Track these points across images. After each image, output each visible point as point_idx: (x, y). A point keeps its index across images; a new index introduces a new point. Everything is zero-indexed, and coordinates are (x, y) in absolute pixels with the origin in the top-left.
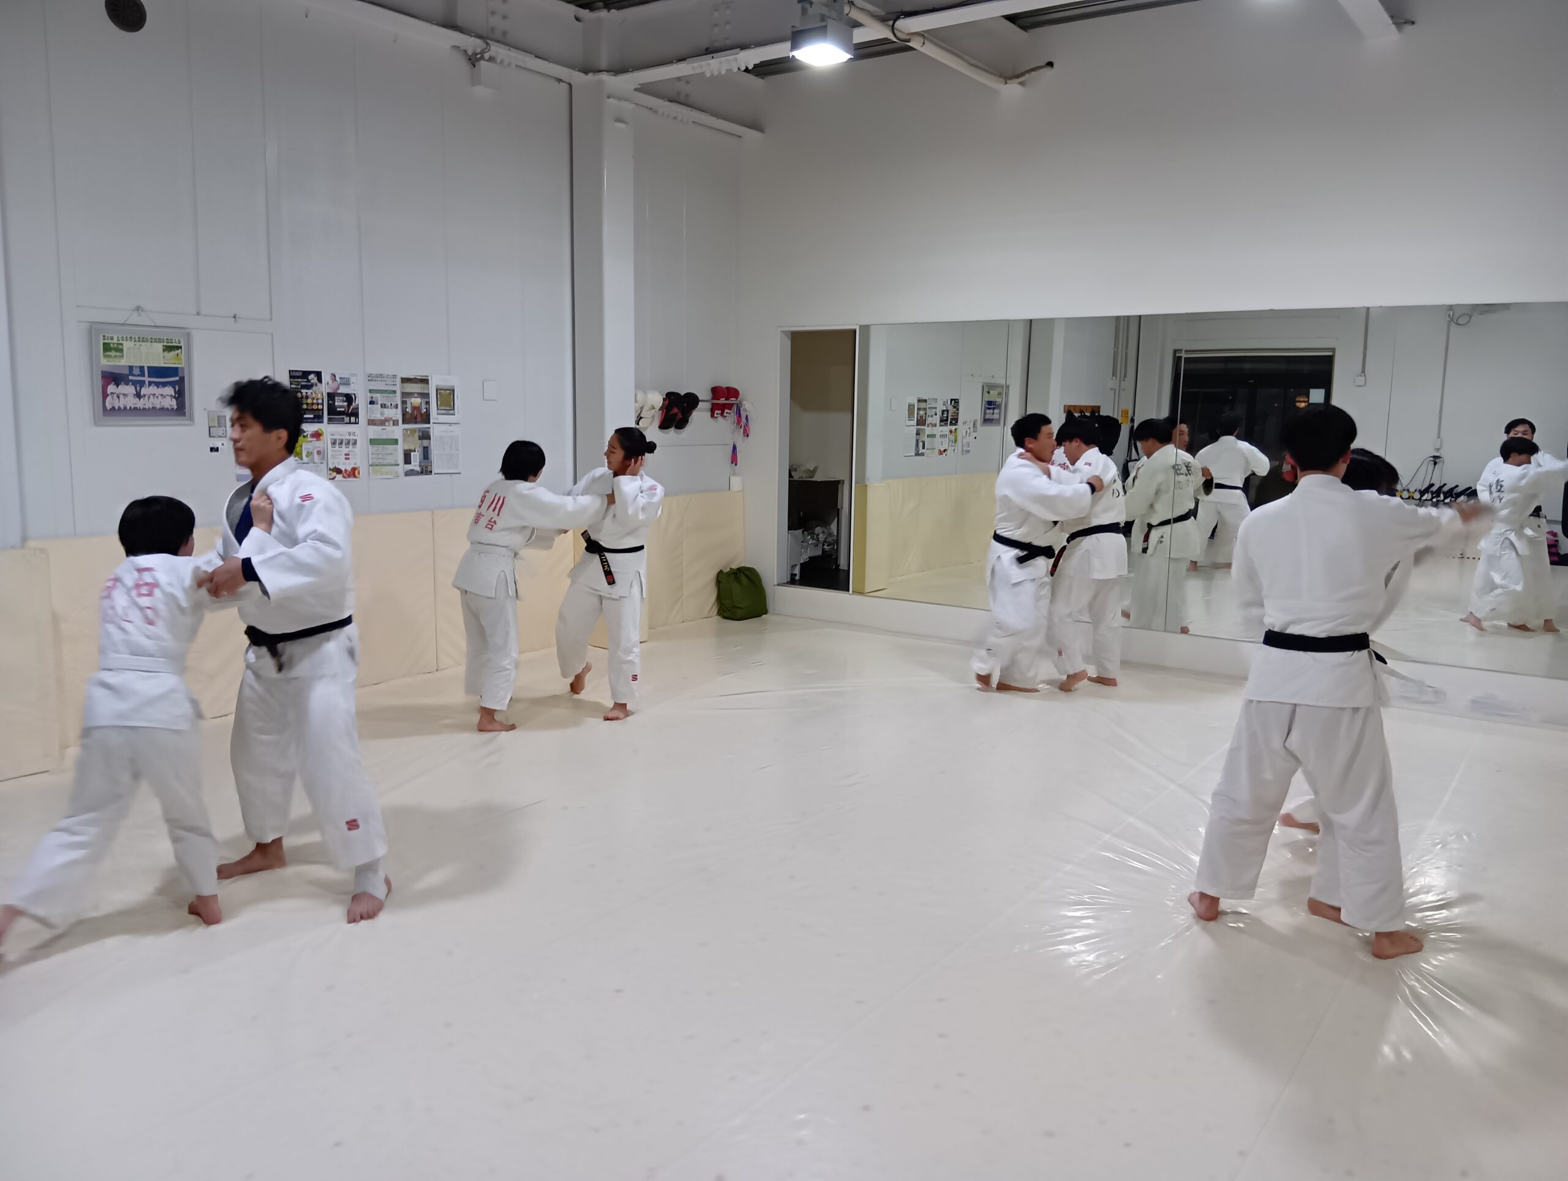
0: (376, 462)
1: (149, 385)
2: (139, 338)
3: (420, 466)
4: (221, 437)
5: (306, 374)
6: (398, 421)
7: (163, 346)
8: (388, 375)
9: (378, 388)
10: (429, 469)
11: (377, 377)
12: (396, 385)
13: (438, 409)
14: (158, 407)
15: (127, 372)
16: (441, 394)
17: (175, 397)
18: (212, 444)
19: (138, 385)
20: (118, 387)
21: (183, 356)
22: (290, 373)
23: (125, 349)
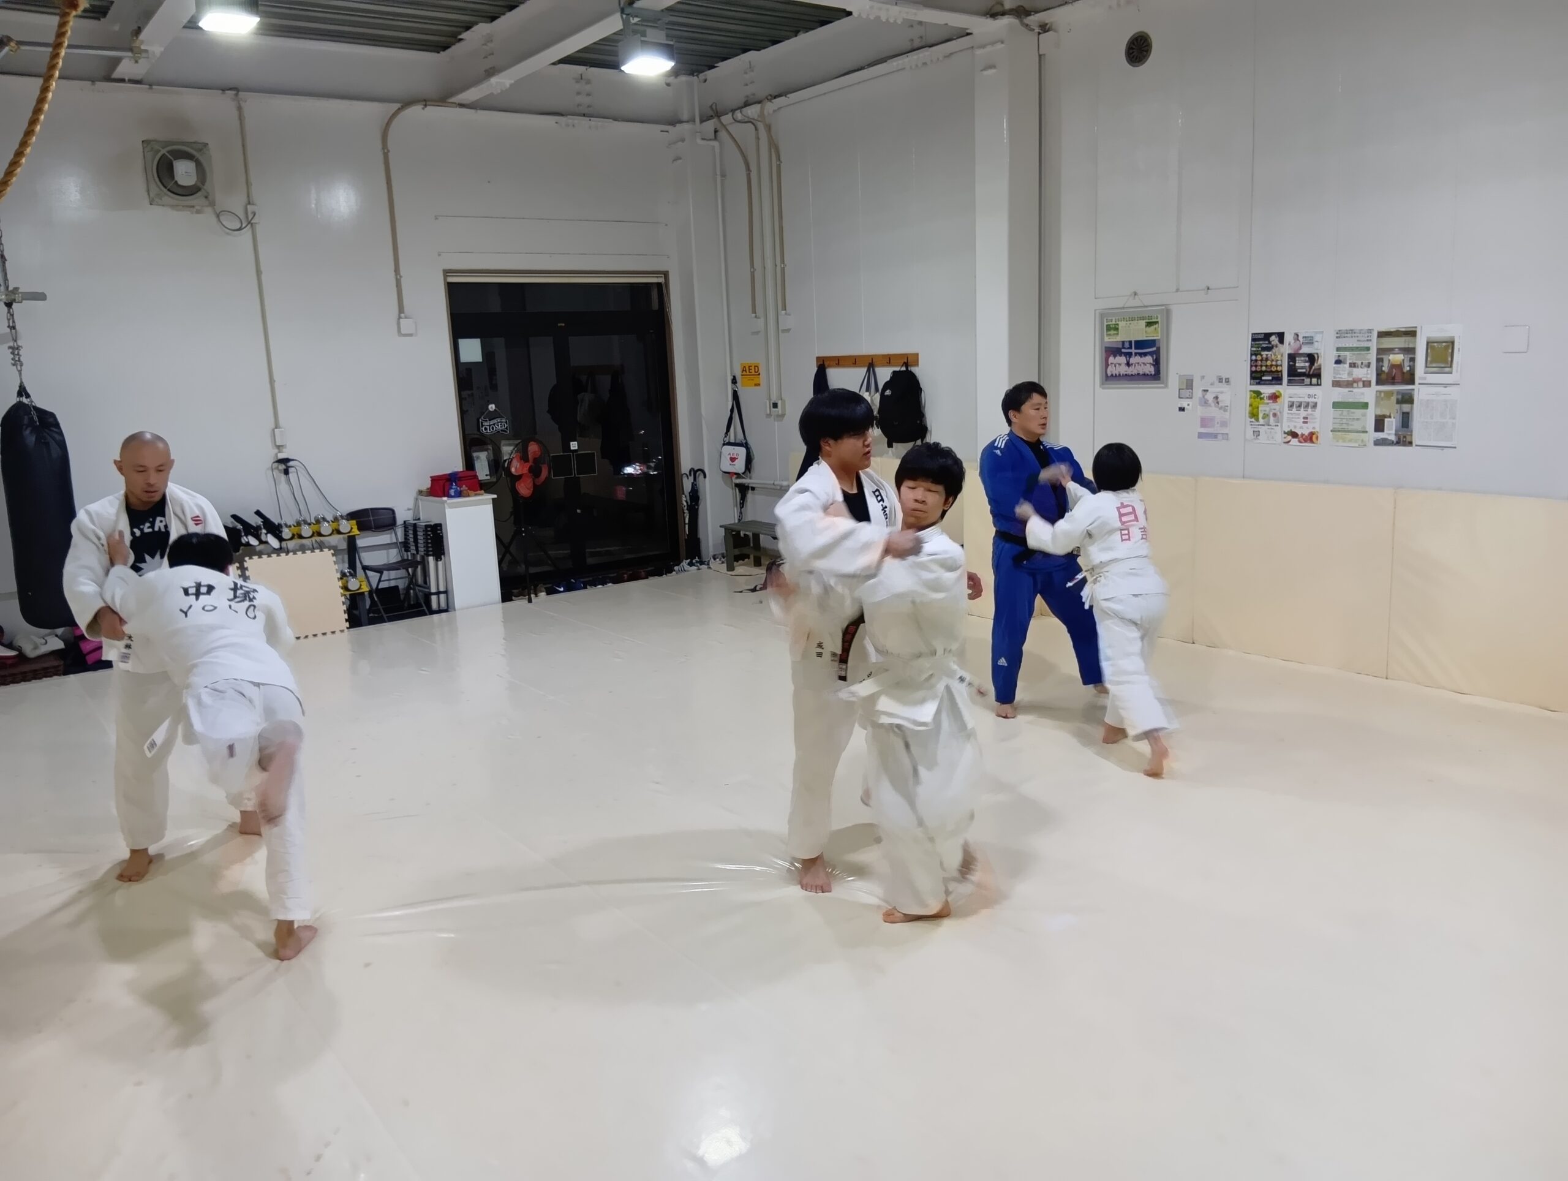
0: (1337, 426)
1: (1135, 355)
2: (1129, 318)
3: (1396, 435)
4: (1187, 398)
5: (1267, 336)
6: (1370, 382)
7: (1146, 322)
8: (1362, 330)
9: (1347, 345)
10: (1408, 439)
11: (1347, 333)
12: (1370, 340)
13: (1426, 367)
16: (1433, 348)
18: (1181, 404)
19: (1128, 356)
20: (1115, 357)
21: (1159, 329)
22: (1252, 336)
23: (1120, 328)
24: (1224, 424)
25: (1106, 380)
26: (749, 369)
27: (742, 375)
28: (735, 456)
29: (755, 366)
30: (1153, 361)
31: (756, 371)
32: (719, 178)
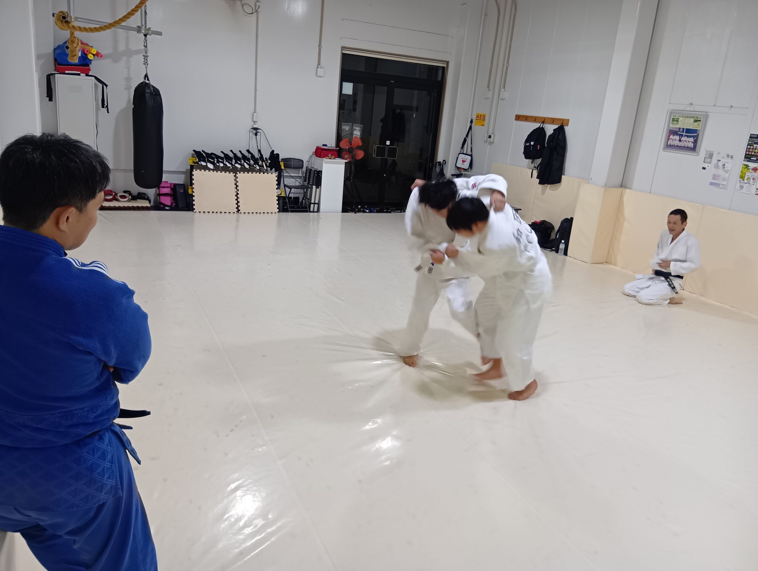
1: (685, 136)
2: (686, 116)
4: (708, 163)
7: (694, 120)
14: (686, 146)
15: (678, 131)
17: (693, 143)
18: (704, 165)
19: (681, 136)
20: (673, 136)
21: (700, 125)
22: (750, 135)
23: (679, 121)
24: (724, 180)
25: (666, 147)
26: (480, 117)
27: (476, 119)
28: (465, 160)
29: (483, 116)
30: (694, 141)
31: (484, 118)
32: (483, 16)
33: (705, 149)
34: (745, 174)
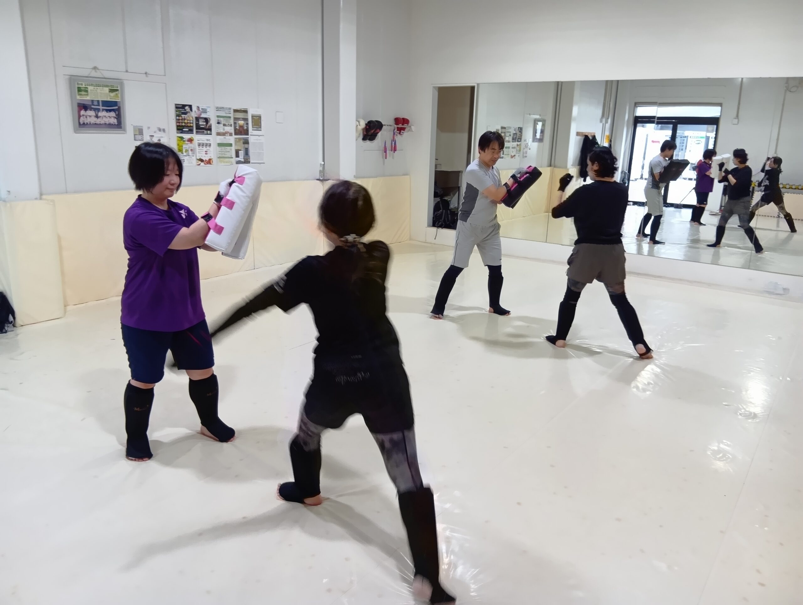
0: (220, 155)
1: (103, 111)
2: (96, 84)
3: (244, 158)
5: (184, 106)
6: (232, 133)
8: (226, 108)
9: (222, 115)
10: (249, 161)
11: (221, 109)
12: (231, 113)
13: (253, 127)
14: (107, 123)
15: (90, 103)
16: (254, 119)
17: (116, 118)
19: (96, 111)
20: (86, 112)
21: (119, 95)
22: (176, 106)
23: (89, 91)
25: (80, 127)
33: (132, 125)
34: (182, 146)
